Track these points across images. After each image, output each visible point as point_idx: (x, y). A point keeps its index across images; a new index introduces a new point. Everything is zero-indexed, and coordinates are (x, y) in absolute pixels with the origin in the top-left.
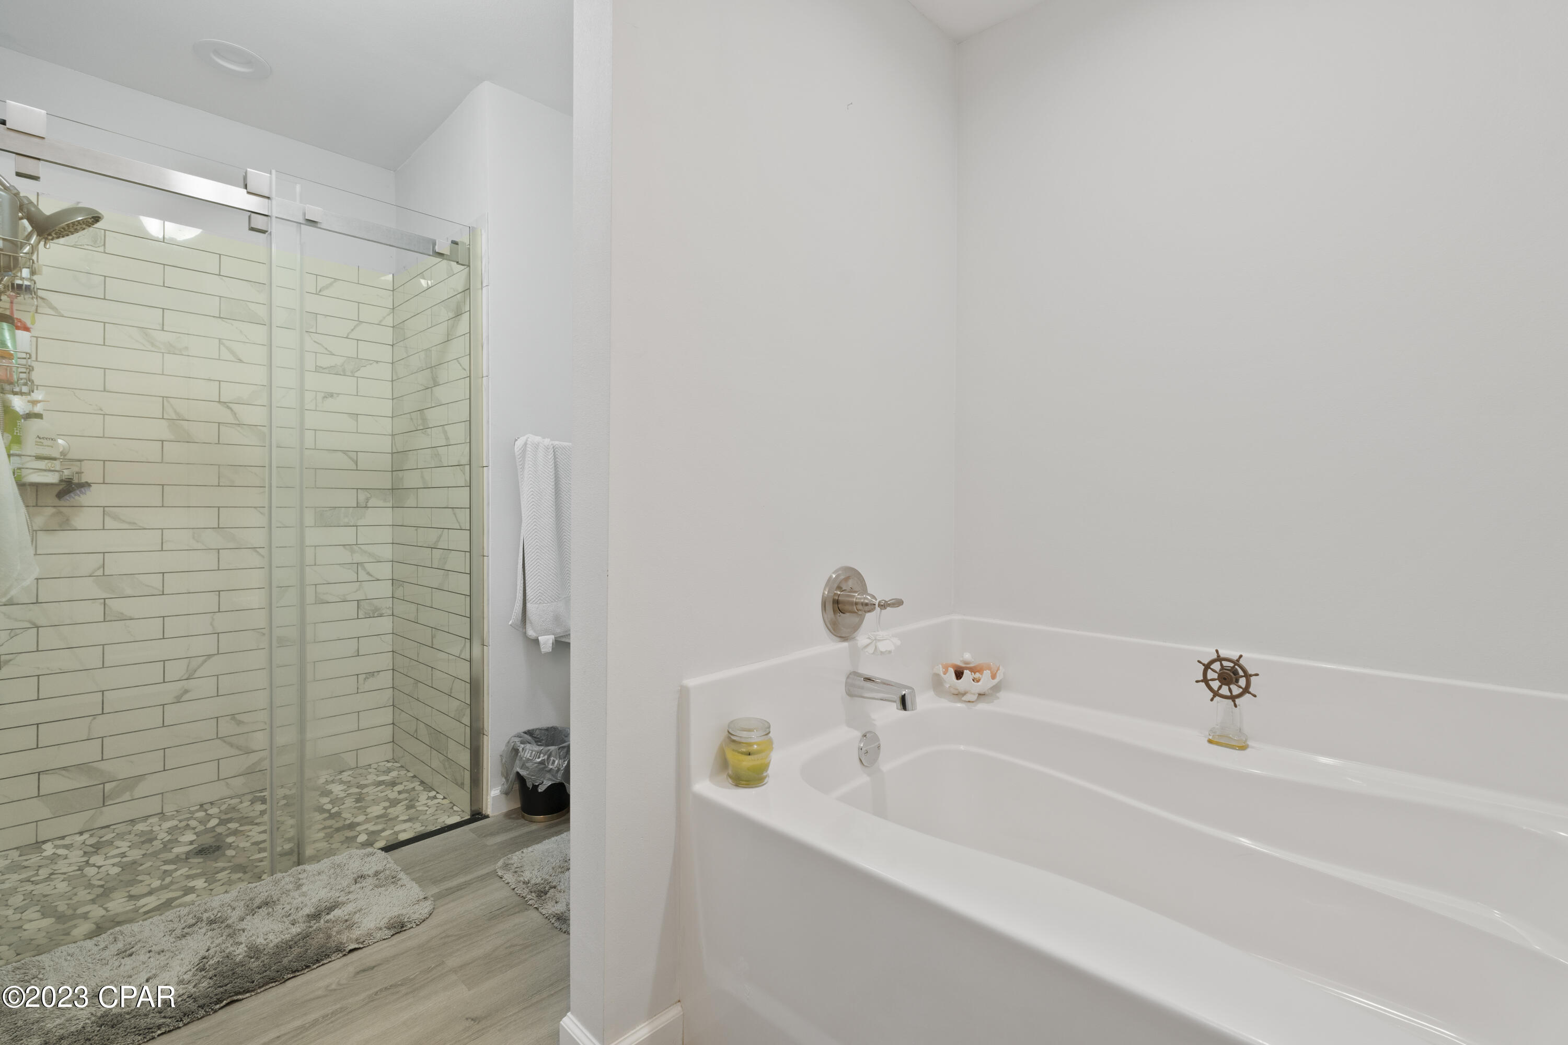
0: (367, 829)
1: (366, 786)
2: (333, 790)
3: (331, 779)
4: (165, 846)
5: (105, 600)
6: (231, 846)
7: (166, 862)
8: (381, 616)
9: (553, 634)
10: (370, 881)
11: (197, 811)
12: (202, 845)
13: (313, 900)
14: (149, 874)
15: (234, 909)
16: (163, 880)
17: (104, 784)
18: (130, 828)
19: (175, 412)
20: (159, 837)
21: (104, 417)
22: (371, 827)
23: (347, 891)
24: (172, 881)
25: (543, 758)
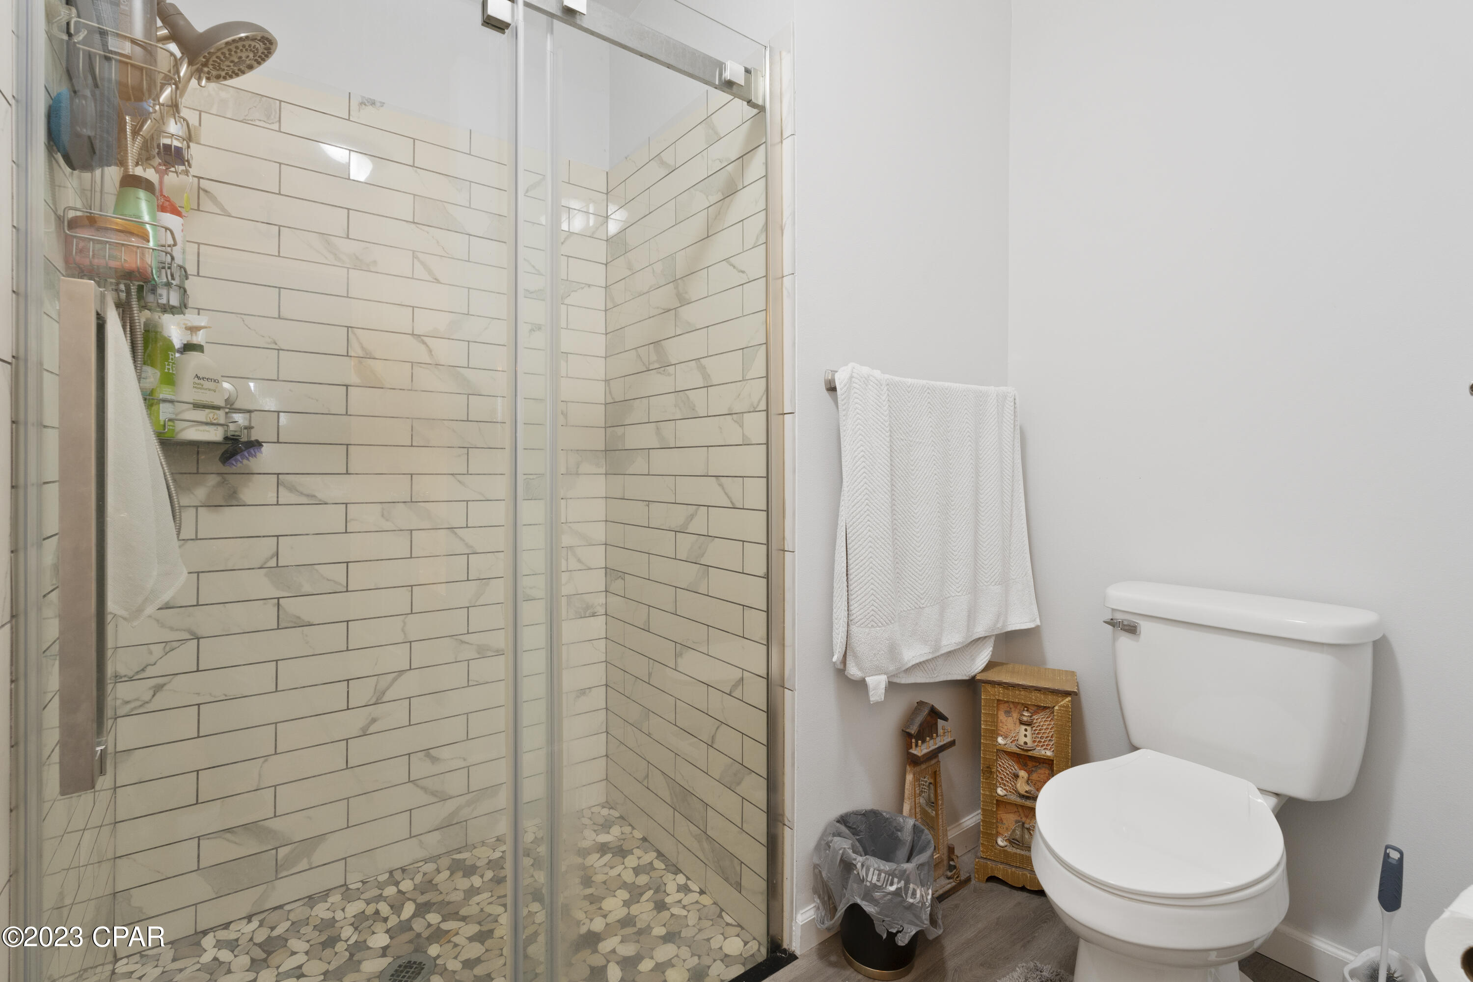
0: (614, 952)
1: (586, 852)
5: (278, 601)
6: (436, 964)
8: (594, 615)
9: (885, 674)
11: (387, 883)
12: (399, 957)
17: (276, 848)
18: (306, 912)
19: (363, 348)
20: (343, 935)
21: (278, 353)
22: (619, 947)
25: (899, 886)
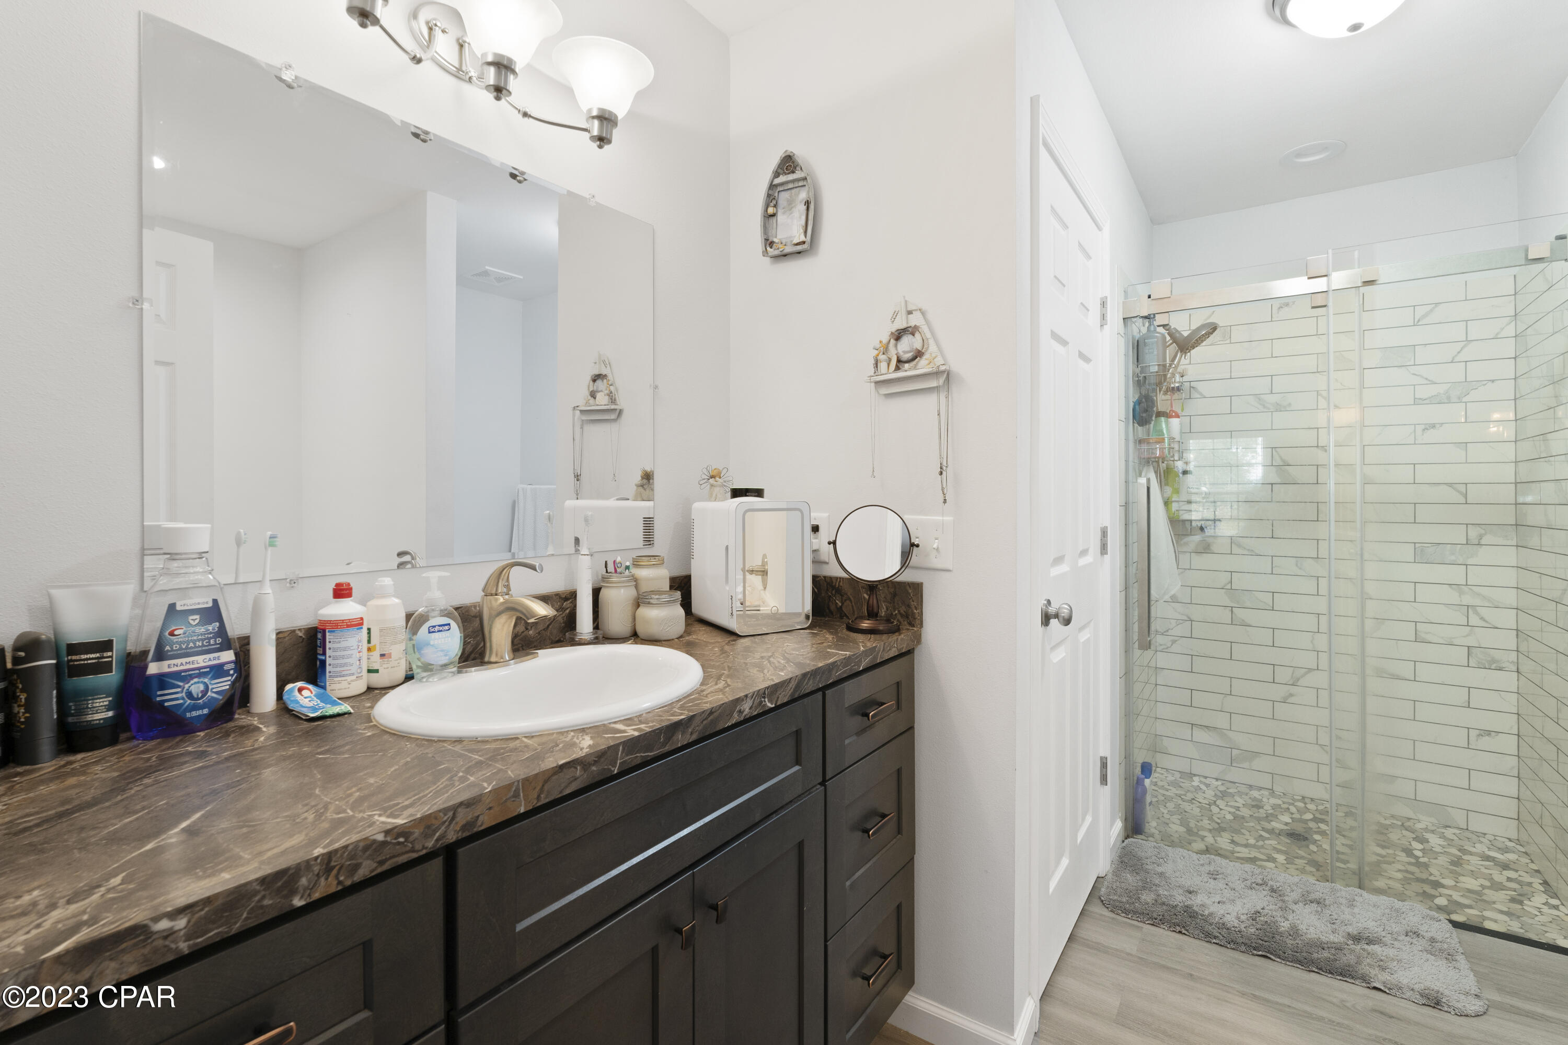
0: (1451, 896)
1: (1471, 854)
2: (1429, 840)
3: (1433, 828)
4: (1267, 817)
5: (1232, 609)
6: (1315, 843)
7: (1264, 829)
10: (1420, 944)
11: (1299, 800)
12: (1294, 830)
13: (1360, 925)
14: (1250, 832)
15: (1293, 891)
16: (1257, 841)
17: (1231, 749)
18: (1247, 790)
19: (1281, 459)
20: (1265, 808)
22: (1456, 896)
23: (1395, 936)
24: (1263, 846)
